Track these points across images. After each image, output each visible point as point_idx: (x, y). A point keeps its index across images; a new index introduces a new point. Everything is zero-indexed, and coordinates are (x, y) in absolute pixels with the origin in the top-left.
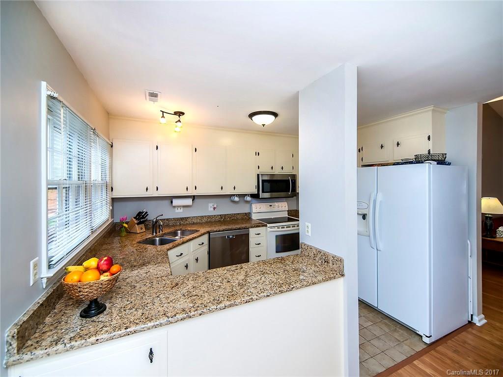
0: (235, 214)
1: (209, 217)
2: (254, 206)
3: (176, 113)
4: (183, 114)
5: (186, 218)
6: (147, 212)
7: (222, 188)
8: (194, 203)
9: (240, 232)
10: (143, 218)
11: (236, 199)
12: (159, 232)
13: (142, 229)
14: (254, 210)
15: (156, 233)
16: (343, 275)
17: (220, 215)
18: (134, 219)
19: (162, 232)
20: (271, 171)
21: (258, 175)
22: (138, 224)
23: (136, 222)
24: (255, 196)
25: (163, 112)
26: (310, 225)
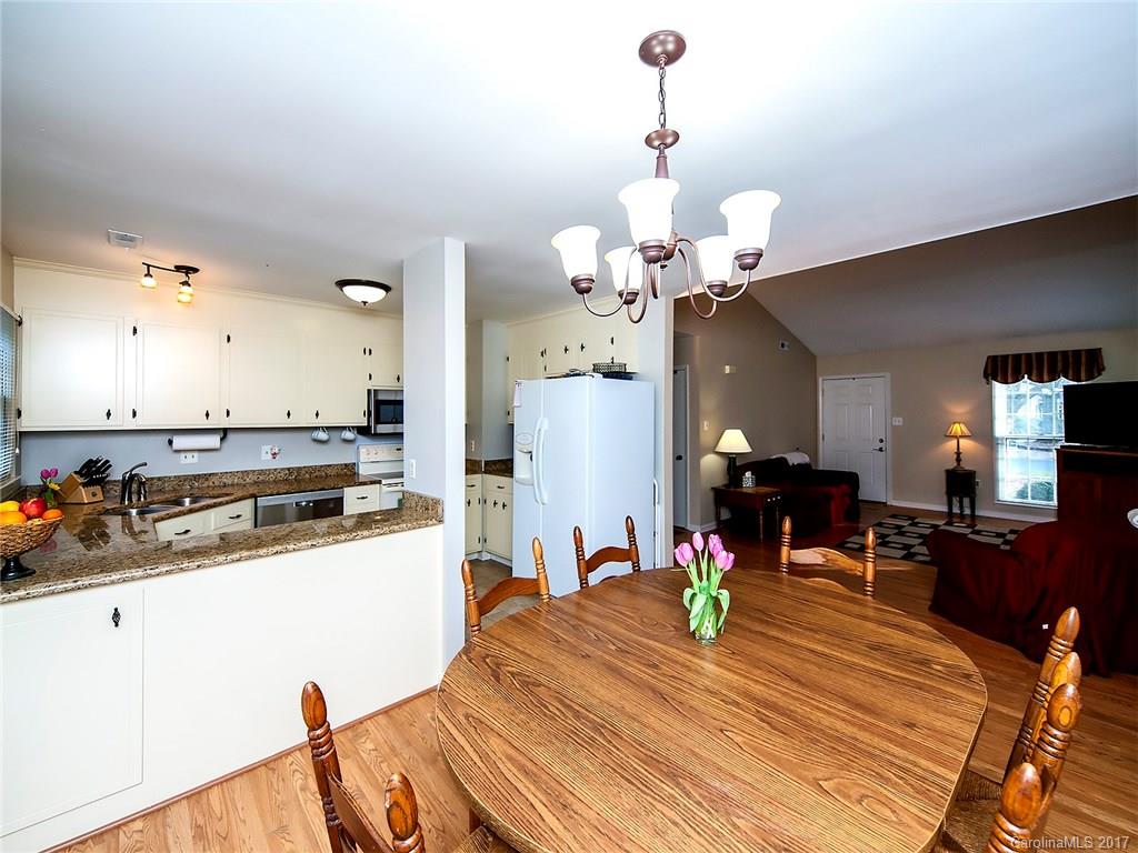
0: (321, 466)
1: (262, 472)
2: (363, 450)
3: (178, 268)
4: (196, 270)
5: (207, 477)
6: (107, 461)
7: (289, 414)
8: (226, 444)
9: (323, 495)
10: (98, 471)
11: (322, 436)
12: (139, 499)
13: (94, 495)
14: (363, 457)
15: (130, 499)
16: (441, 521)
17: (289, 469)
18: (75, 476)
19: (145, 498)
20: (398, 384)
21: (369, 391)
22: (85, 485)
23: (81, 480)
24: (363, 431)
25: (149, 266)
26: (414, 461)
